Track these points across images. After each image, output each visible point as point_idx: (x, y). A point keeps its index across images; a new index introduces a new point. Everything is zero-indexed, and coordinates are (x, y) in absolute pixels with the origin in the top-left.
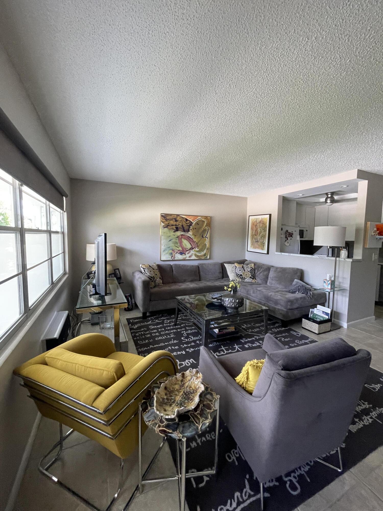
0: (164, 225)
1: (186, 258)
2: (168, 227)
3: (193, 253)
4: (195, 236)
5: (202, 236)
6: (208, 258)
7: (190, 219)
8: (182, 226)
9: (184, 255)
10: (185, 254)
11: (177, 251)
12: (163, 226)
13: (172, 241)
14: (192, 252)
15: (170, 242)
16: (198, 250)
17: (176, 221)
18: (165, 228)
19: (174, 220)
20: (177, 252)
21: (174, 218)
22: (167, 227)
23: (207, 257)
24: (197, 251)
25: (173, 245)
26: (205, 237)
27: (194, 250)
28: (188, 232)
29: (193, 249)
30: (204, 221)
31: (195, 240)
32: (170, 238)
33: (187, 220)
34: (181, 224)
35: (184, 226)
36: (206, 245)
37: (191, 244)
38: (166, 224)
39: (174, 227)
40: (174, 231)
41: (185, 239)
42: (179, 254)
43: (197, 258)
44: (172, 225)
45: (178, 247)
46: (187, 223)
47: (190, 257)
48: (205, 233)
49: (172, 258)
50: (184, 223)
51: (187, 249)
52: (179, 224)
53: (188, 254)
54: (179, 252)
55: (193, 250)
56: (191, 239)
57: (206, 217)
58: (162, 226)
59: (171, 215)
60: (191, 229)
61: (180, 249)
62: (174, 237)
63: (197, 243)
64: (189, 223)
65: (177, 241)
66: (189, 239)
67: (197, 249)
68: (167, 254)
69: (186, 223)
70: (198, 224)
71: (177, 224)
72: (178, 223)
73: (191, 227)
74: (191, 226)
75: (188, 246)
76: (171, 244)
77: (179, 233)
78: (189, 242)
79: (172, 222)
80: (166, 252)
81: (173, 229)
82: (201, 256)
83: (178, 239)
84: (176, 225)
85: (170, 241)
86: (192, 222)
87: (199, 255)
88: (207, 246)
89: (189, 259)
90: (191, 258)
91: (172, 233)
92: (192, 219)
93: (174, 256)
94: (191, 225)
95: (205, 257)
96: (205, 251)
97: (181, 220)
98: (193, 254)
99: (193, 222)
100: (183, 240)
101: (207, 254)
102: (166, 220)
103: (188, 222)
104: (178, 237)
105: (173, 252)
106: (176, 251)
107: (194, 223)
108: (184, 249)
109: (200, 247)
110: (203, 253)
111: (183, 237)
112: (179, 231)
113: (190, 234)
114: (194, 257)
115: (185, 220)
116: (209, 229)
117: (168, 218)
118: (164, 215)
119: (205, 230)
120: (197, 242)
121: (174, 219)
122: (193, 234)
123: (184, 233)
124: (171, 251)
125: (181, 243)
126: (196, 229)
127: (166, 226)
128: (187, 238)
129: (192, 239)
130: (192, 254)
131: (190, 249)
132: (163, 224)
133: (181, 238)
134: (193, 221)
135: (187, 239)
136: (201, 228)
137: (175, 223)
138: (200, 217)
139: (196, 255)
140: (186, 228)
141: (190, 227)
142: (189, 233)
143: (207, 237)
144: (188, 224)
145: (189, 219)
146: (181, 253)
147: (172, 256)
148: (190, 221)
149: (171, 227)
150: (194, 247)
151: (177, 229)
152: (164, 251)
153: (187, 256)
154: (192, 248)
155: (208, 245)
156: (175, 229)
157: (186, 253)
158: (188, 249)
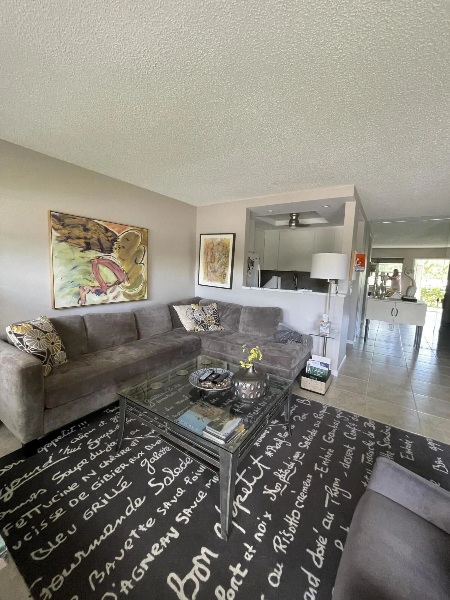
0: (59, 235)
1: (107, 300)
2: (69, 240)
3: (121, 290)
4: (124, 260)
5: (135, 262)
6: (146, 297)
7: (113, 228)
8: (99, 240)
9: (103, 294)
10: (106, 293)
11: (90, 288)
12: (58, 237)
13: (78, 268)
14: (119, 289)
15: (74, 270)
16: (129, 285)
17: (86, 230)
18: (61, 241)
19: (81, 228)
20: (90, 291)
21: (81, 223)
22: (66, 241)
23: (143, 296)
24: (127, 288)
25: (81, 277)
26: (140, 263)
27: (122, 286)
28: (110, 253)
29: (120, 283)
30: (137, 236)
31: (123, 267)
32: (74, 264)
33: (107, 230)
34: (95, 237)
35: (102, 241)
36: (141, 276)
37: (117, 274)
38: (65, 234)
39: (82, 242)
40: (82, 249)
41: (104, 265)
42: (94, 295)
43: (128, 300)
44: (78, 238)
45: (90, 281)
46: (107, 237)
47: (114, 298)
48: (140, 256)
49: (80, 302)
50: (102, 235)
51: (109, 285)
52: (93, 237)
53: (111, 292)
54: (93, 290)
55: (120, 285)
56: (116, 267)
57: (141, 230)
58: (54, 238)
59: (74, 217)
60: (115, 247)
61: (96, 284)
62: (82, 260)
63: (126, 274)
64: (111, 237)
65: (90, 269)
66: (112, 265)
67: (127, 284)
68: (68, 294)
69: (105, 236)
70: (128, 240)
71: (88, 237)
72: (90, 234)
73: (116, 245)
74: (116, 243)
75: (112, 279)
76: (77, 276)
77: (92, 254)
78: (112, 270)
79: (77, 232)
80: (67, 290)
81: (79, 245)
82: (135, 295)
83: (91, 265)
84: (85, 238)
85: (74, 268)
86: (116, 235)
87: (131, 293)
88: (144, 278)
89: (113, 301)
90: (118, 300)
91: (77, 254)
92: (117, 229)
93: (84, 299)
94: (115, 240)
95: (141, 296)
96: (141, 287)
97: (96, 228)
98: (121, 293)
99: (118, 235)
100: (101, 267)
101: (144, 292)
102: (64, 226)
103: (109, 234)
104: (90, 262)
105: (81, 291)
106: (87, 288)
107: (120, 237)
108: (104, 285)
109: (133, 280)
110: (137, 290)
111: (100, 261)
112: (93, 249)
113: (114, 256)
114: (121, 298)
115: (104, 231)
116: (146, 249)
117: (67, 221)
118: (57, 214)
119: (139, 251)
120: (126, 272)
121: (82, 225)
122: (120, 257)
123: (103, 254)
124: (77, 289)
125: (97, 273)
126: (124, 247)
127: (64, 238)
128: (109, 263)
129: (118, 266)
130: (119, 292)
131: (115, 284)
132: (55, 234)
133: (97, 264)
134: (119, 233)
135: (109, 266)
136: (132, 247)
137: (83, 234)
138: (131, 228)
139: (125, 294)
140: (106, 245)
141: (113, 245)
142: (112, 254)
143: (143, 264)
144: (110, 239)
145: (111, 229)
146: (98, 292)
147: (80, 299)
148: (113, 232)
149: (76, 241)
150: (121, 280)
151: (88, 247)
152: (62, 289)
153: (110, 297)
154: (118, 283)
155: (145, 276)
156: (84, 245)
157: (108, 292)
158: (111, 285)
